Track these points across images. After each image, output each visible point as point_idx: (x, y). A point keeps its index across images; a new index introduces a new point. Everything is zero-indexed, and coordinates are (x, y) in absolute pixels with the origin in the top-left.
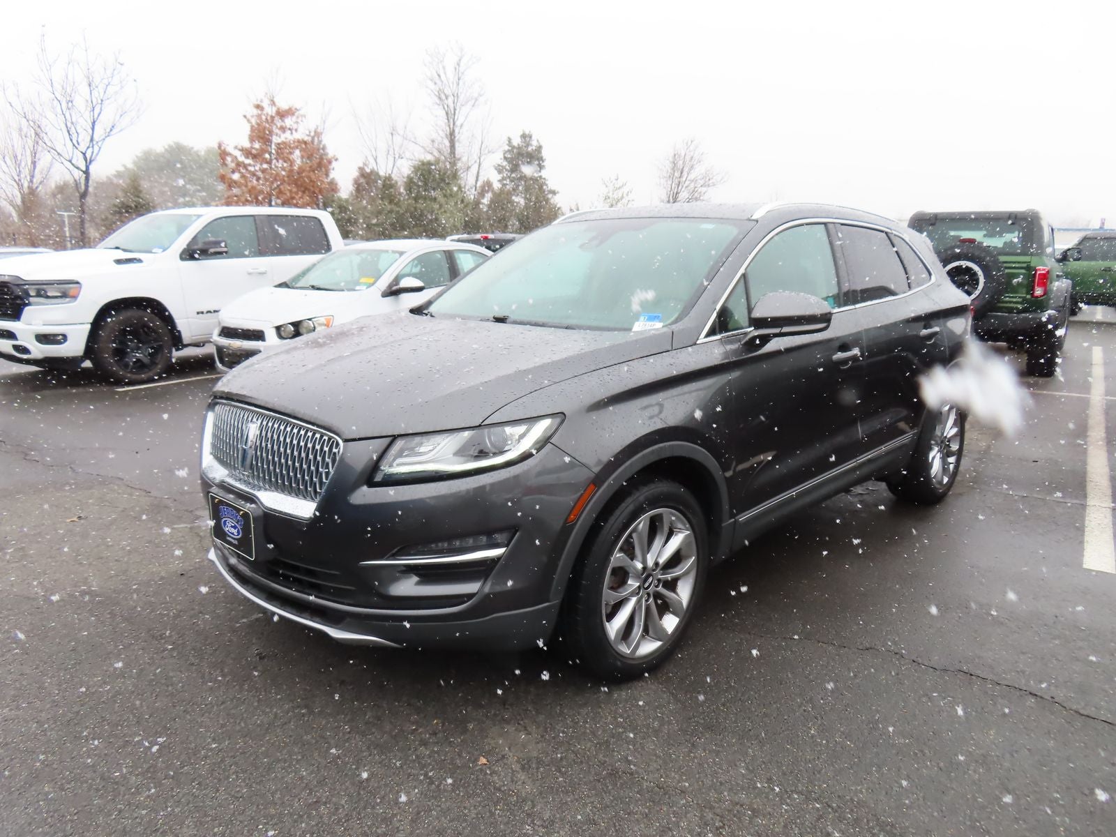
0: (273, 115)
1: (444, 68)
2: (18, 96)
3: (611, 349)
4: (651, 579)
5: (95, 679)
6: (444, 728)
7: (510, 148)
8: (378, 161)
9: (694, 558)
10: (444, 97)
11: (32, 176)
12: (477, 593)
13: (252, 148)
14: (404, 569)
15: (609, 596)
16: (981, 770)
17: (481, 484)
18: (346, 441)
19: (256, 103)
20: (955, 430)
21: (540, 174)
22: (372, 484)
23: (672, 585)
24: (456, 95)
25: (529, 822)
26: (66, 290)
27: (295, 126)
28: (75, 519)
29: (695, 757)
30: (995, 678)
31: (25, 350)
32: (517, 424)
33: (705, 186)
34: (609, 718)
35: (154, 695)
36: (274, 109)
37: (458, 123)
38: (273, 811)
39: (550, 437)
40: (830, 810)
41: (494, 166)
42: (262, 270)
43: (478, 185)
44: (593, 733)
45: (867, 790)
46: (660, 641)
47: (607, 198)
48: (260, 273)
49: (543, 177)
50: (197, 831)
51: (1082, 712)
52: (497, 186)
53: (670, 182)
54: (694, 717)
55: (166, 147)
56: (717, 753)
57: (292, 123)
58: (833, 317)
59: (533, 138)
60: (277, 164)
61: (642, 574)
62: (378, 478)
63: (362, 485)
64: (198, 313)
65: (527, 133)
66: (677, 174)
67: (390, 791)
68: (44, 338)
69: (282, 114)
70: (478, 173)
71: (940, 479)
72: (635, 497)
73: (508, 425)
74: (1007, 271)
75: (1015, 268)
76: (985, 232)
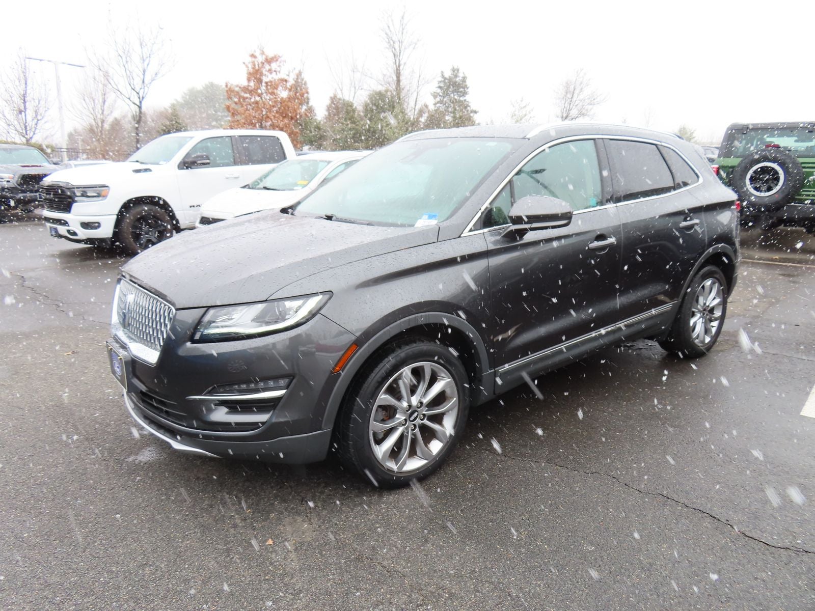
0: (263, 61)
1: (392, 21)
2: (95, 54)
3: (386, 241)
4: (416, 414)
5: (38, 467)
6: (254, 516)
7: (443, 79)
8: (343, 91)
9: (455, 399)
10: (392, 43)
11: (103, 111)
12: (266, 422)
13: (249, 86)
14: (218, 402)
15: (376, 426)
16: (643, 576)
17: (265, 343)
18: (177, 310)
19: (251, 53)
20: (717, 301)
21: (465, 98)
22: (194, 341)
23: (438, 419)
24: (401, 41)
25: (284, 590)
26: (99, 192)
27: (278, 69)
28: (70, 353)
29: (424, 550)
30: (686, 502)
31: (75, 234)
32: (297, 299)
33: (591, 104)
34: (373, 515)
35: (71, 480)
36: (264, 57)
37: (402, 62)
38: (114, 569)
39: (321, 309)
40: (509, 598)
41: (431, 93)
42: (236, 175)
43: (416, 108)
44: (357, 526)
45: (544, 585)
46: (426, 459)
47: (513, 115)
48: (235, 178)
49: (467, 100)
50: (60, 579)
51: (747, 534)
52: (432, 107)
53: (563, 102)
54: (436, 518)
55: (204, 86)
56: (441, 548)
57: (276, 67)
58: (573, 217)
59: (460, 71)
60: (266, 97)
61: (408, 411)
62: (197, 337)
63: (187, 341)
64: (191, 207)
65: (456, 67)
66: (569, 96)
67: (198, 560)
68: (86, 225)
69: (269, 61)
70: (417, 99)
71: (702, 339)
72: (398, 353)
73: (287, 300)
74: (804, 170)
75: (808, 168)
76: (796, 138)
